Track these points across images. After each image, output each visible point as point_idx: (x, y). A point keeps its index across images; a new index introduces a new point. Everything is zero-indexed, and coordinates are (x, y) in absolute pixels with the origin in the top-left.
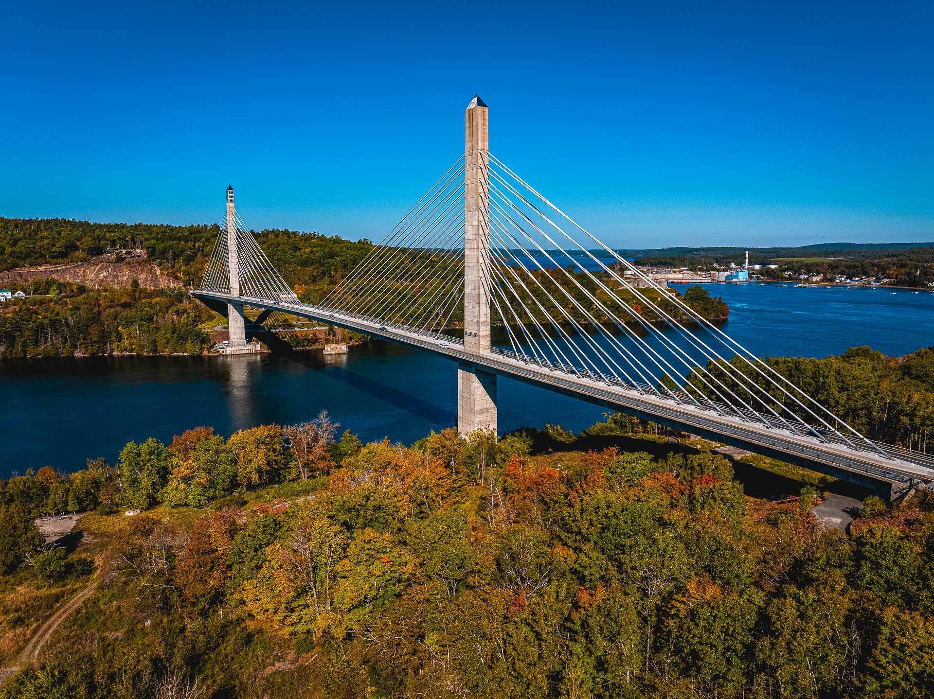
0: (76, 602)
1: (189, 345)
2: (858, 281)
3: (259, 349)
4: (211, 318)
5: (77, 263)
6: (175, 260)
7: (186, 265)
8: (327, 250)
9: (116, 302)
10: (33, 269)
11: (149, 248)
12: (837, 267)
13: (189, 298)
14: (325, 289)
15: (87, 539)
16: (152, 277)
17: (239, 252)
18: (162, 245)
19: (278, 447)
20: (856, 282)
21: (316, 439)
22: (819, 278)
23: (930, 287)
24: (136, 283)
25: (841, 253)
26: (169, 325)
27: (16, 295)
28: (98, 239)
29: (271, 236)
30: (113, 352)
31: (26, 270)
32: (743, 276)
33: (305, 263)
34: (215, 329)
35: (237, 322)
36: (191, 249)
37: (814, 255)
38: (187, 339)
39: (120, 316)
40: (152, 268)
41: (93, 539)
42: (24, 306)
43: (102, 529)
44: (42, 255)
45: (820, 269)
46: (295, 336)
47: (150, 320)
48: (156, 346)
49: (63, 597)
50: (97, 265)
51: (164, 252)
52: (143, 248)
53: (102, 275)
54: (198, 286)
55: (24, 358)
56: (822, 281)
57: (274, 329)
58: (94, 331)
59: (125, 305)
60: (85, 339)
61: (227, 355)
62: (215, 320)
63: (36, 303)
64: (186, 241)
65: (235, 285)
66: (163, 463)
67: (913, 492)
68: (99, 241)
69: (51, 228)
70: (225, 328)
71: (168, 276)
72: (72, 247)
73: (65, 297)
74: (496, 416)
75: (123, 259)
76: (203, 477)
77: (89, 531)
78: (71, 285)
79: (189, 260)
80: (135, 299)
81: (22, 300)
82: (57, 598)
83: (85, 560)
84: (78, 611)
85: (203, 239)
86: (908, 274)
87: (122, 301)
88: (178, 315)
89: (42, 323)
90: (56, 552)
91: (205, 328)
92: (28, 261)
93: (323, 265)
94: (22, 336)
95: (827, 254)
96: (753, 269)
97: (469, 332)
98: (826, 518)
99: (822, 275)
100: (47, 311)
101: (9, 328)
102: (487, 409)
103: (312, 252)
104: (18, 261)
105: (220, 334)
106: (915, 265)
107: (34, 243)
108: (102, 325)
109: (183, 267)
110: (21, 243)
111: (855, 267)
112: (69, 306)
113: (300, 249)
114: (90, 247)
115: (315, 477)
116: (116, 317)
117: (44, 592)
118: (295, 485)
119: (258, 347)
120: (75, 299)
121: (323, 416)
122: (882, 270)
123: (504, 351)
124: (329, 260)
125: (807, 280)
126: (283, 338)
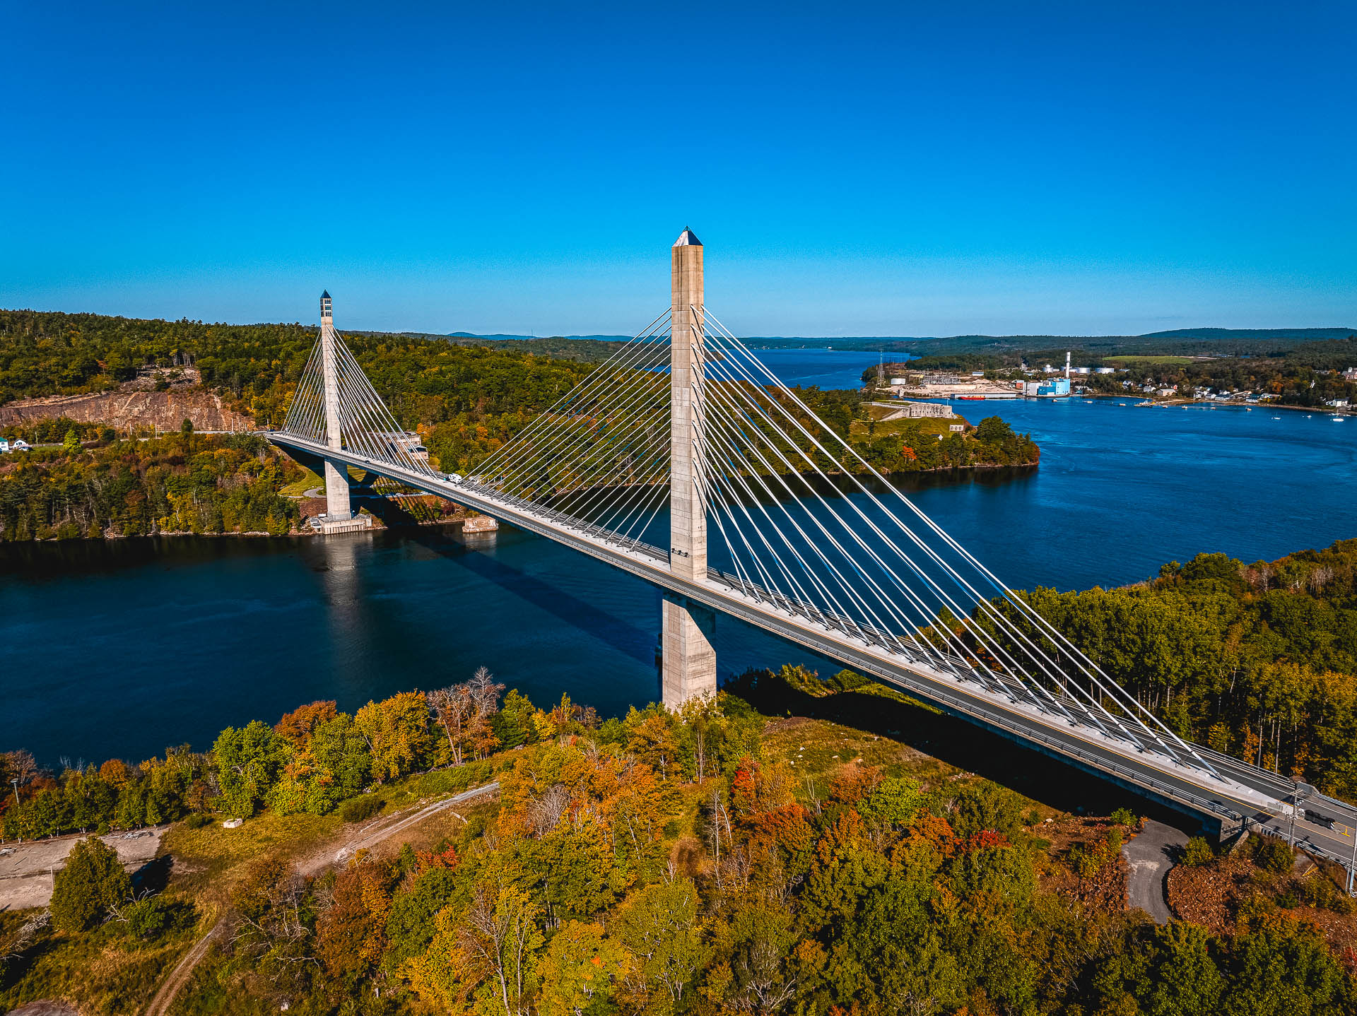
0: (182, 970)
1: (269, 519)
2: (1227, 396)
3: (370, 525)
4: (298, 476)
5: (100, 392)
6: (242, 387)
7: (258, 395)
8: (463, 369)
9: (160, 456)
10: (37, 403)
11: (203, 369)
12: (1197, 375)
13: (266, 447)
14: (461, 430)
15: (178, 868)
16: (210, 412)
17: (341, 387)
18: (224, 365)
19: (422, 723)
20: (1223, 399)
21: (472, 708)
22: (1171, 392)
23: (1328, 407)
24: (188, 426)
25: (1205, 347)
26: (239, 490)
27: (15, 446)
28: (129, 355)
29: (381, 348)
30: (159, 530)
31: (26, 405)
32: (1062, 388)
33: (431, 390)
34: (306, 494)
35: (338, 487)
36: (265, 370)
37: (1166, 351)
38: (266, 512)
39: (170, 478)
40: (209, 399)
41: (187, 867)
42: (28, 464)
43: (197, 851)
44: (49, 382)
45: (1174, 377)
46: (420, 505)
47: (212, 483)
48: (222, 522)
49: (165, 964)
50: (130, 395)
51: (227, 375)
52: (193, 368)
53: (136, 409)
54: (279, 427)
55: (32, 541)
56: (1176, 395)
57: (392, 494)
58: (133, 502)
59: (176, 462)
60: (119, 513)
61: (324, 535)
62: (304, 481)
63: (44, 458)
64: (258, 358)
65: (334, 433)
66: (272, 756)
67: (1246, 835)
68: (131, 359)
69: (54, 331)
70: (320, 493)
71: (232, 410)
72: (92, 369)
73: (86, 446)
74: (715, 663)
75: (167, 385)
76: (327, 774)
77: (180, 855)
78: (92, 426)
79: (263, 387)
80: (189, 451)
81: (24, 452)
82: (158, 965)
83: (182, 902)
84: (189, 987)
85: (282, 354)
86: (1299, 387)
87: (170, 455)
88: (251, 474)
89: (56, 491)
90: (150, 902)
91: (291, 493)
92: (28, 390)
93: (457, 392)
94: (28, 510)
95: (1184, 349)
96: (1077, 375)
97: (677, 549)
98: (1140, 862)
99: (1176, 386)
100: (62, 471)
101: (9, 497)
102: (703, 655)
103: (441, 372)
104: (13, 391)
105: (313, 502)
106: (1309, 373)
107: (36, 363)
108: (143, 492)
109: (255, 398)
110: (17, 364)
111: (1223, 374)
112: (95, 464)
113: (424, 368)
114: (118, 369)
115: (471, 759)
116: (163, 479)
117: (139, 956)
118: (445, 773)
119: (369, 523)
120: (100, 451)
121: (481, 674)
122: (1261, 380)
123: (725, 574)
124: (466, 385)
125: (1154, 395)
126: (404, 508)
